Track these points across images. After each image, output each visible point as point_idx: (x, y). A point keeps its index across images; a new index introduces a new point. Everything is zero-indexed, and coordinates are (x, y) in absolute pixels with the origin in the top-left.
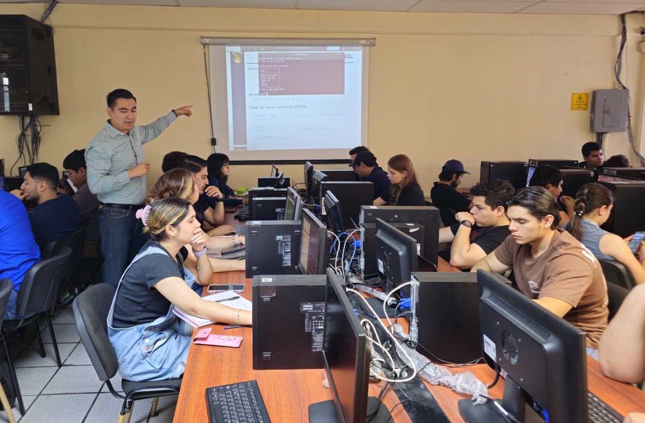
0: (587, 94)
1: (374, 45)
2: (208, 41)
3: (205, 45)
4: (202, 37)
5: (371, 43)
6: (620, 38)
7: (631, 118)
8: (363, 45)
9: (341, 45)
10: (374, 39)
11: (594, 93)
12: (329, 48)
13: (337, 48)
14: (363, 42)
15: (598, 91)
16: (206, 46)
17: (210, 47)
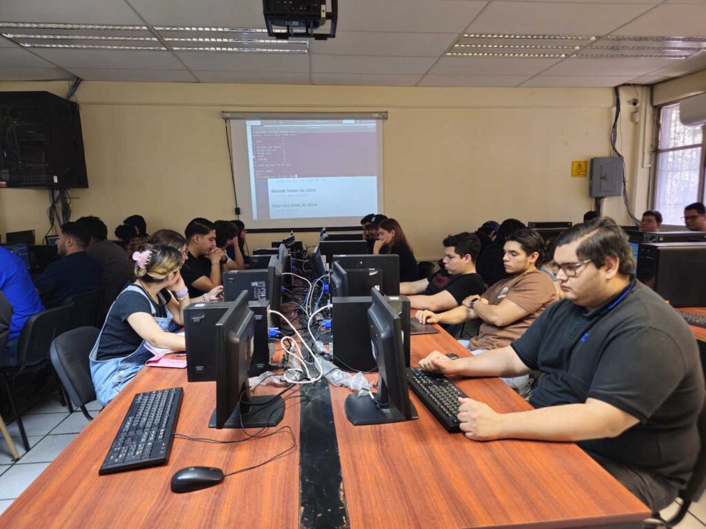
0: (586, 162)
1: (387, 118)
2: (228, 115)
3: (226, 119)
4: (223, 112)
5: (383, 116)
6: (614, 109)
7: (626, 184)
8: (377, 118)
9: (355, 118)
10: (387, 112)
11: (592, 161)
12: (344, 121)
13: (352, 121)
14: (376, 115)
15: (595, 158)
16: (228, 121)
17: (231, 121)
